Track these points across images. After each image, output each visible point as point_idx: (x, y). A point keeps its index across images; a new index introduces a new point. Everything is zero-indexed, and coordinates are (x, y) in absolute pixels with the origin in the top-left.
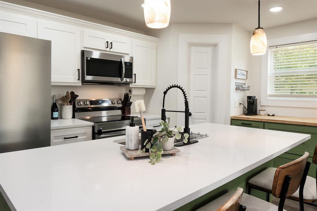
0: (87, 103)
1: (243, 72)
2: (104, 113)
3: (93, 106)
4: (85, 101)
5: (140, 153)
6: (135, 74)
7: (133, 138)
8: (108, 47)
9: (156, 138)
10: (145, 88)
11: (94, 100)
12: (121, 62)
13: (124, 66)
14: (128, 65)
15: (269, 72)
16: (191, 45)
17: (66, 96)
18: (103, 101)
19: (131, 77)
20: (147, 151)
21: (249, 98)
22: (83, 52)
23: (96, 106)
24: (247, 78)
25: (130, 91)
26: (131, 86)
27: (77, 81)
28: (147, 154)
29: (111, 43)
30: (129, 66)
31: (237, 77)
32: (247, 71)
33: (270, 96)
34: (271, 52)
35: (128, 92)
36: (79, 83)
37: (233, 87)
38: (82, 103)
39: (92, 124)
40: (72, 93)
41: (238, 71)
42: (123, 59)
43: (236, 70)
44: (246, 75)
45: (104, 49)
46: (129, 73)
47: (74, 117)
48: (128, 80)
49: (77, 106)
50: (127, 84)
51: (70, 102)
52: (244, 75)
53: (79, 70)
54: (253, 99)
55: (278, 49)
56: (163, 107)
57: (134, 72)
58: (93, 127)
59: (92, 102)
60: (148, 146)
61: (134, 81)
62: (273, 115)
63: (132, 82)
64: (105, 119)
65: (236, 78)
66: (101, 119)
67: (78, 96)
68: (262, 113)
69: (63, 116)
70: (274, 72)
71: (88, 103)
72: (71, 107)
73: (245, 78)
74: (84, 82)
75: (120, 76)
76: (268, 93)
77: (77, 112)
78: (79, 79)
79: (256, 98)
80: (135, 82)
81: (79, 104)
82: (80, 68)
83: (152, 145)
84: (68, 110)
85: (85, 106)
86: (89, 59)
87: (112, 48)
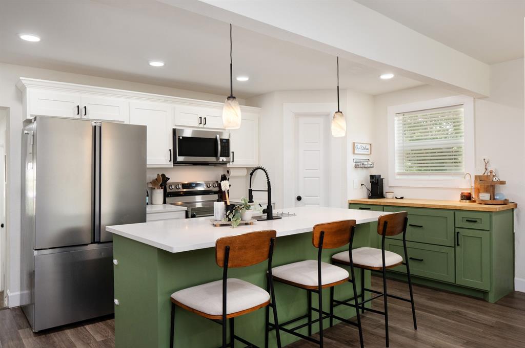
0: (178, 186)
1: (364, 145)
2: (198, 198)
3: (185, 190)
4: (176, 184)
5: (225, 222)
6: (233, 152)
7: (219, 211)
8: (201, 123)
9: (237, 211)
10: (247, 168)
11: (186, 183)
12: (216, 139)
13: (219, 143)
14: (224, 142)
15: (396, 145)
16: (298, 115)
17: (156, 179)
18: (197, 185)
19: (228, 156)
20: (230, 220)
21: (372, 177)
22: (174, 131)
23: (189, 190)
24: (371, 153)
25: (228, 172)
26: (228, 165)
27: (169, 163)
28: (229, 223)
29: (205, 118)
30: (226, 143)
31: (356, 152)
32: (371, 145)
33: (399, 174)
34: (398, 120)
35: (226, 173)
36: (171, 165)
37: (351, 164)
38: (173, 187)
39: (186, 208)
40: (163, 175)
41: (356, 145)
42: (218, 136)
43: (354, 144)
44: (369, 148)
45: (197, 125)
46: (226, 151)
47: (165, 202)
48: (225, 159)
49: (168, 190)
50: (224, 163)
51: (161, 185)
52: (367, 149)
53: (170, 150)
54: (377, 178)
55: (405, 116)
56: (250, 187)
57: (231, 150)
58: (187, 212)
59: (184, 186)
60: (231, 216)
61: (232, 160)
62: (402, 198)
63: (230, 162)
64: (199, 205)
65: (354, 153)
66: (195, 206)
67: (169, 179)
68: (389, 195)
69: (154, 202)
70: (402, 145)
71: (180, 186)
72: (162, 190)
73: (369, 153)
74: (176, 163)
75: (216, 155)
76: (397, 171)
77: (168, 197)
78: (171, 161)
79: (382, 177)
80: (233, 162)
81: (170, 188)
82: (171, 148)
83: (234, 216)
84: (159, 194)
85: (177, 190)
86: (181, 138)
87: (205, 124)
